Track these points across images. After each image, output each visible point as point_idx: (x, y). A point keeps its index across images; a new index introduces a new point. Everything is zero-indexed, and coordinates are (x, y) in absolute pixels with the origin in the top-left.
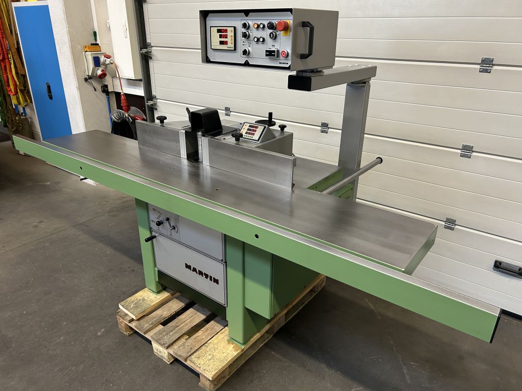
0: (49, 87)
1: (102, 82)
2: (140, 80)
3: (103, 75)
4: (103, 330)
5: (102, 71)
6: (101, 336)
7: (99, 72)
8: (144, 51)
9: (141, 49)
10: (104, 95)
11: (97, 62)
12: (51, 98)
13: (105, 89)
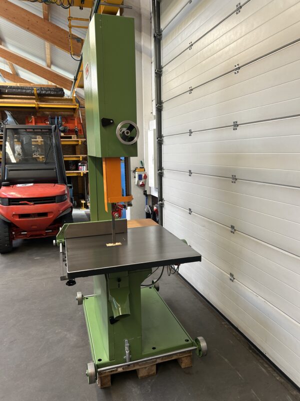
1: (144, 189)
2: (157, 188)
3: (143, 185)
7: (141, 183)
8: (160, 171)
9: (158, 170)
11: (140, 177)
13: (145, 193)
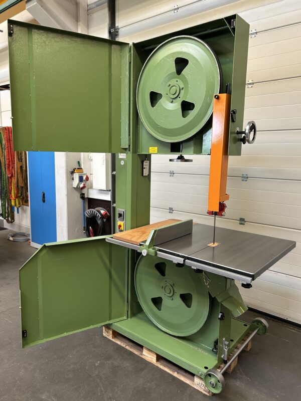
0: (44, 195)
1: (81, 191)
2: (110, 191)
3: (84, 187)
4: (99, 362)
5: (84, 184)
6: (98, 366)
7: (81, 186)
9: (112, 171)
10: (81, 200)
11: (81, 179)
12: (44, 201)
